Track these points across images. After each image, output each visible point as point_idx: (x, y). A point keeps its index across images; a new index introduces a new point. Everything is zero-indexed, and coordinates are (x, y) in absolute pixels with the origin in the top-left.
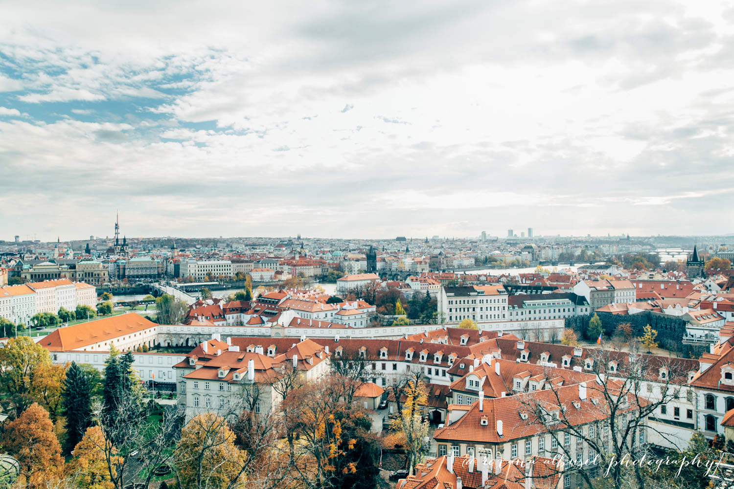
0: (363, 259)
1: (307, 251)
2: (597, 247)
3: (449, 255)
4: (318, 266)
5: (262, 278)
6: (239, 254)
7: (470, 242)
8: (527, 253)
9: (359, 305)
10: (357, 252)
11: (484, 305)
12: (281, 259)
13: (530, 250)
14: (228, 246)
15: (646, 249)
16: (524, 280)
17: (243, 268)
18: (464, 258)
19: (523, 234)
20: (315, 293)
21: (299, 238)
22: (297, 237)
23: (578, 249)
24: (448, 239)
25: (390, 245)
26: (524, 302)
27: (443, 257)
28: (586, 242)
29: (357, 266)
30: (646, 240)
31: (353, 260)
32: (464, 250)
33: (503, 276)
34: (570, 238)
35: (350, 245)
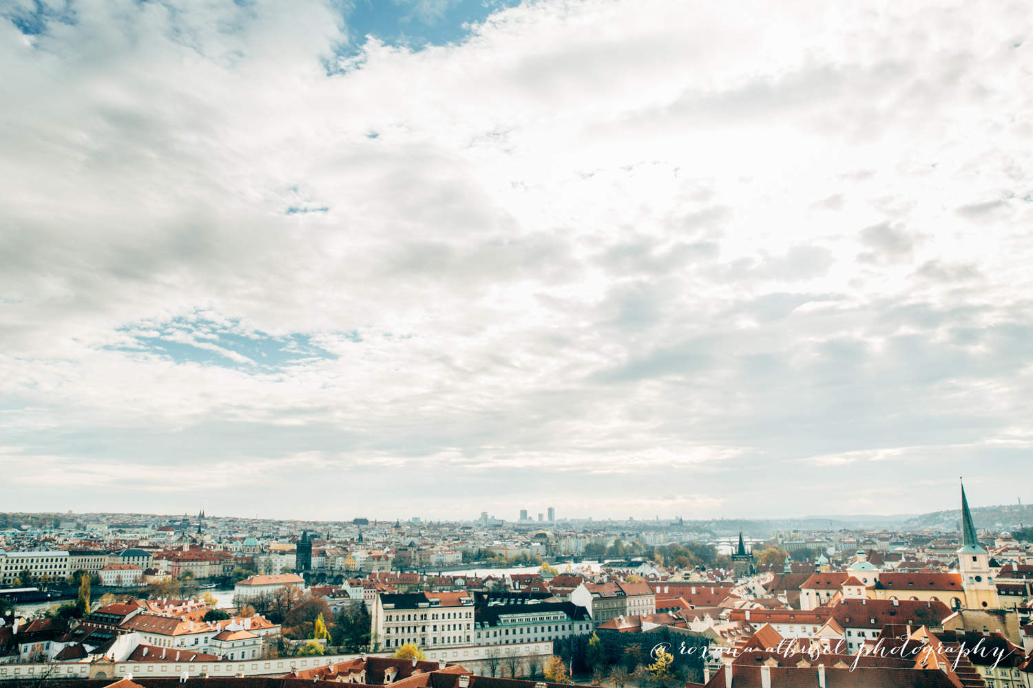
0: (291, 552)
1: (208, 539)
2: (638, 536)
3: (424, 547)
4: (218, 562)
5: (119, 580)
6: (92, 540)
7: (462, 528)
8: (539, 544)
9: (254, 624)
10: (287, 540)
11: (439, 622)
12: (159, 550)
13: (544, 540)
14: (79, 526)
15: (704, 539)
16: (517, 584)
17: (89, 563)
18: (446, 551)
19: (541, 516)
20: (196, 605)
21: (202, 516)
22: (198, 515)
23: (612, 538)
24: (431, 523)
25: (343, 531)
26: (499, 616)
27: (415, 549)
28: (626, 528)
29: (280, 562)
30: (706, 526)
31: (276, 552)
32: (450, 539)
33: (489, 578)
34: (606, 522)
35: (281, 529)
